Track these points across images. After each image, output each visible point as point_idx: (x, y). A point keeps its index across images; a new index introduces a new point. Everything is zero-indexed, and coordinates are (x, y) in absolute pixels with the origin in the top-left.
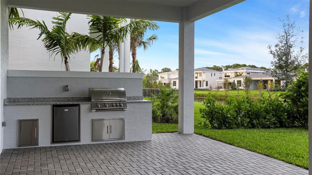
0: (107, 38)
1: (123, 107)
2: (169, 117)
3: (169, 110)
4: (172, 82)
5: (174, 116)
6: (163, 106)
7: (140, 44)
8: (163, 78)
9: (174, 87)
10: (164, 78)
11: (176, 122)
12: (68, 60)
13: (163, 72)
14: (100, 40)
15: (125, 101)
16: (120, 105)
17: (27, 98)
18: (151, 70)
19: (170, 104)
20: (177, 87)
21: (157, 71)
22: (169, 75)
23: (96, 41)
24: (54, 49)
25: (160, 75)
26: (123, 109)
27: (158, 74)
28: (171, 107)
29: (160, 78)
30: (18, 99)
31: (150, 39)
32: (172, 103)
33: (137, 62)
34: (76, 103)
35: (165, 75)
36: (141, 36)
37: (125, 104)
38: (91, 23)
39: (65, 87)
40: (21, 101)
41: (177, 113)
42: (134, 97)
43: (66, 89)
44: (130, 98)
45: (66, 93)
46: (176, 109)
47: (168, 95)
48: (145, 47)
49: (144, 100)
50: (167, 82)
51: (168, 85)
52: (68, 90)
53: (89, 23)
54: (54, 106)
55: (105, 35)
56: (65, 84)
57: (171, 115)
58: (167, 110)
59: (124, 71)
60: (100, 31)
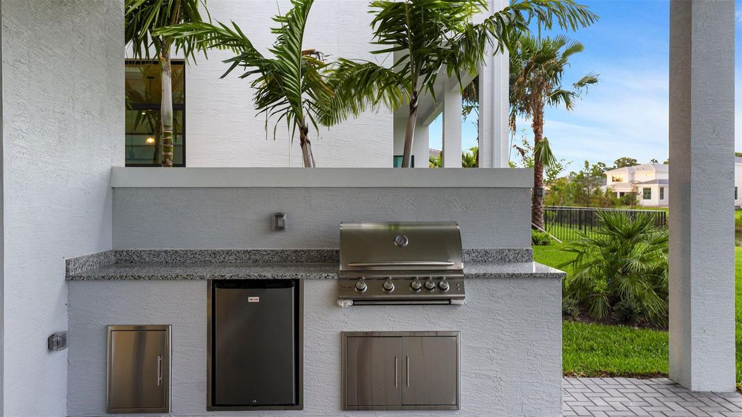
1: (449, 293)
2: (634, 305)
3: (633, 283)
4: (641, 190)
5: (652, 303)
6: (615, 268)
7: (555, 98)
8: (617, 180)
9: (646, 202)
10: (618, 182)
11: (661, 322)
12: (309, 136)
13: (619, 167)
14: (403, 73)
15: (460, 271)
16: (438, 285)
17: (166, 252)
18: (587, 163)
19: (636, 263)
20: (655, 200)
21: (604, 165)
22: (633, 174)
24: (274, 106)
25: (609, 175)
26: (449, 299)
27: (606, 172)
28: (641, 273)
29: (609, 182)
30: (139, 254)
31: (581, 84)
32: (642, 260)
33: (546, 142)
34: (288, 274)
35: (623, 175)
36: (555, 75)
37: (458, 281)
39: (274, 219)
40: (147, 260)
41: (663, 294)
42: (501, 252)
43: (277, 223)
44: (484, 257)
45: (279, 235)
46: (657, 279)
47: (629, 235)
48: (568, 103)
49: (535, 267)
50: (628, 190)
51: (629, 199)
52: (281, 229)
53: (374, 23)
54: (217, 285)
55: (418, 56)
56: (276, 209)
57: (639, 299)
58: (625, 282)
59: (492, 166)
60: (405, 46)
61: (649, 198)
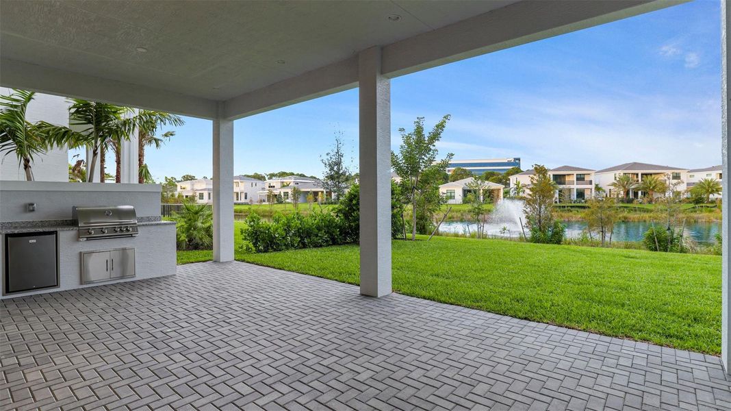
0: (101, 134)
1: (132, 232)
2: (199, 241)
3: (199, 233)
4: (198, 194)
5: (206, 240)
6: (190, 228)
7: (150, 142)
8: (184, 188)
9: (200, 202)
10: (184, 189)
11: (210, 247)
12: (30, 164)
13: (184, 180)
14: (89, 136)
15: (135, 224)
16: (127, 229)
18: (166, 177)
19: (199, 224)
20: (205, 200)
21: (175, 179)
22: (193, 185)
23: (83, 136)
24: (3, 146)
25: (179, 185)
26: (132, 235)
27: (176, 183)
28: (200, 229)
29: (179, 189)
31: (166, 135)
32: (202, 223)
33: (146, 166)
34: (52, 230)
35: (187, 185)
36: (153, 130)
37: (135, 228)
38: (73, 110)
39: (28, 206)
41: (211, 236)
42: (148, 217)
44: (141, 219)
46: (208, 231)
47: (197, 213)
48: (157, 146)
49: (163, 222)
50: (190, 194)
51: (192, 199)
52: (33, 210)
53: (70, 109)
54: (7, 236)
55: (98, 129)
56: (28, 201)
57: (201, 239)
58: (195, 233)
59: (129, 180)
60: (89, 122)
61: (203, 199)
